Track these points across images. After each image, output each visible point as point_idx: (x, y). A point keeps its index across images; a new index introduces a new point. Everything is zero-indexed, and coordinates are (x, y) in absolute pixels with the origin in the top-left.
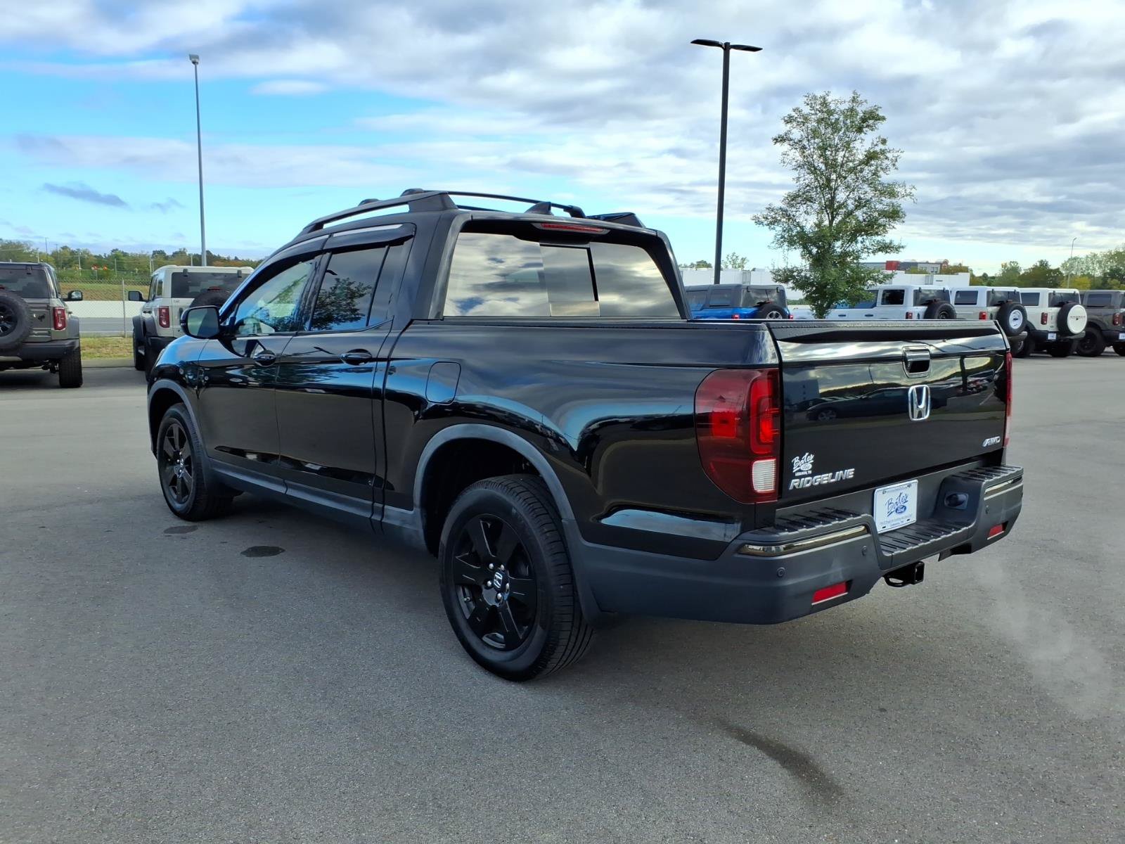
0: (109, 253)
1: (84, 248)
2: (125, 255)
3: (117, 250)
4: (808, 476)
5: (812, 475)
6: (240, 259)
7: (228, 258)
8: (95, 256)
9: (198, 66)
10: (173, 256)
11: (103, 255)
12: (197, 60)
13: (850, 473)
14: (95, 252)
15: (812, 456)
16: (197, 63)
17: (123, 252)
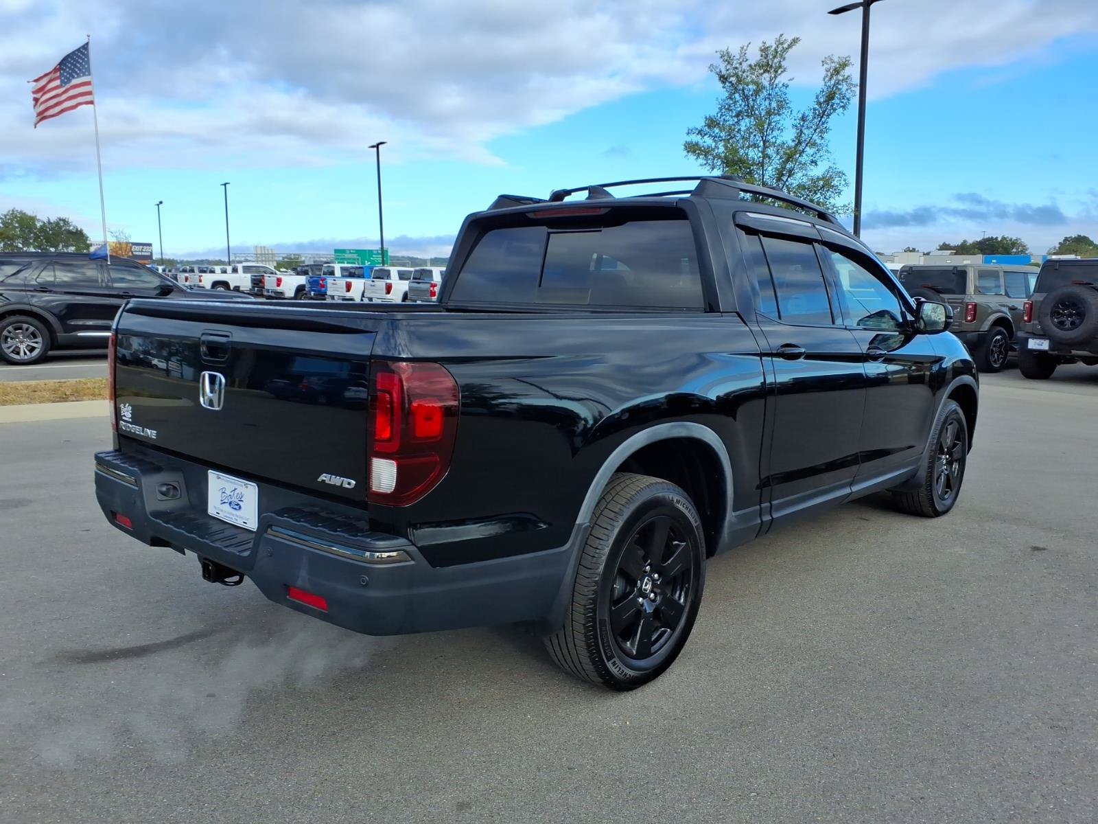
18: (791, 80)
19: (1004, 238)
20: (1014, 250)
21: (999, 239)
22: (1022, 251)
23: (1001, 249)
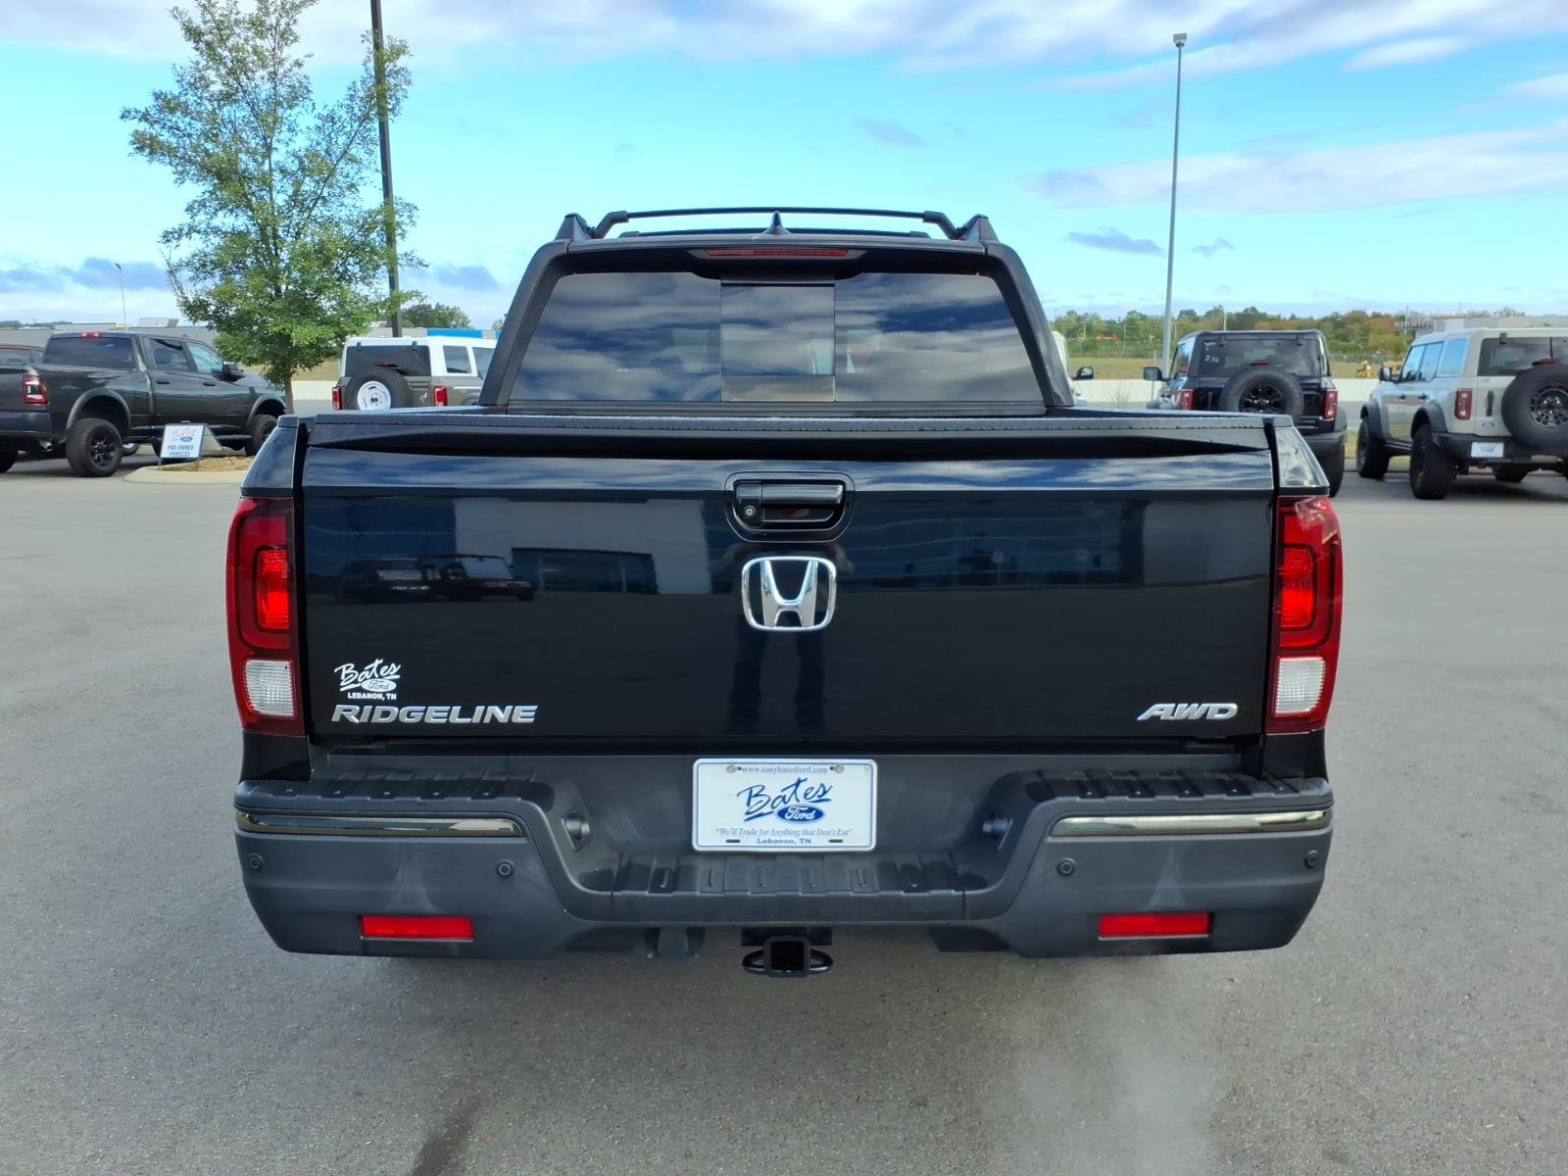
0: (1124, 316)
1: (1093, 312)
2: (1144, 318)
3: (1134, 312)
4: (388, 703)
5: (399, 704)
6: (1297, 316)
7: (1279, 317)
8: (1107, 322)
9: (1183, 49)
10: (1205, 316)
11: (1116, 320)
12: (1182, 41)
13: (524, 714)
14: (1105, 316)
15: (395, 668)
16: (1183, 45)
17: (1141, 315)
18: (309, 56)
19: (438, 307)
20: (454, 323)
21: (433, 307)
22: (463, 324)
23: (437, 321)
